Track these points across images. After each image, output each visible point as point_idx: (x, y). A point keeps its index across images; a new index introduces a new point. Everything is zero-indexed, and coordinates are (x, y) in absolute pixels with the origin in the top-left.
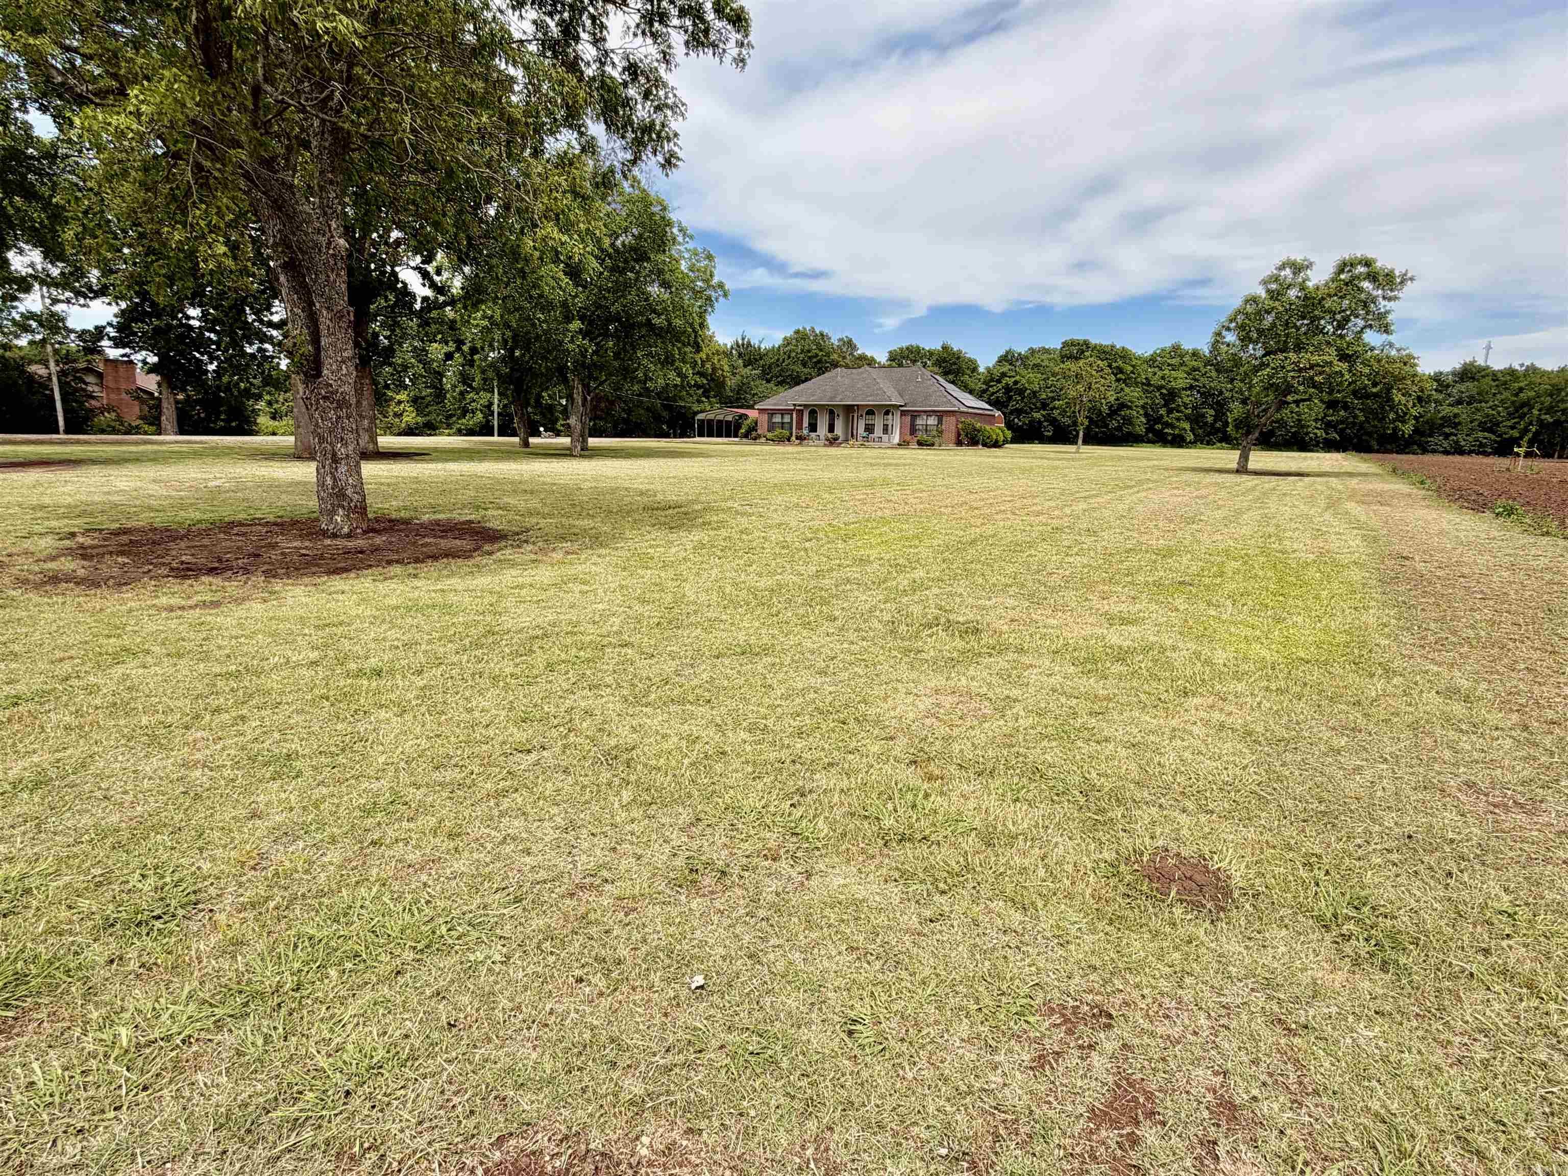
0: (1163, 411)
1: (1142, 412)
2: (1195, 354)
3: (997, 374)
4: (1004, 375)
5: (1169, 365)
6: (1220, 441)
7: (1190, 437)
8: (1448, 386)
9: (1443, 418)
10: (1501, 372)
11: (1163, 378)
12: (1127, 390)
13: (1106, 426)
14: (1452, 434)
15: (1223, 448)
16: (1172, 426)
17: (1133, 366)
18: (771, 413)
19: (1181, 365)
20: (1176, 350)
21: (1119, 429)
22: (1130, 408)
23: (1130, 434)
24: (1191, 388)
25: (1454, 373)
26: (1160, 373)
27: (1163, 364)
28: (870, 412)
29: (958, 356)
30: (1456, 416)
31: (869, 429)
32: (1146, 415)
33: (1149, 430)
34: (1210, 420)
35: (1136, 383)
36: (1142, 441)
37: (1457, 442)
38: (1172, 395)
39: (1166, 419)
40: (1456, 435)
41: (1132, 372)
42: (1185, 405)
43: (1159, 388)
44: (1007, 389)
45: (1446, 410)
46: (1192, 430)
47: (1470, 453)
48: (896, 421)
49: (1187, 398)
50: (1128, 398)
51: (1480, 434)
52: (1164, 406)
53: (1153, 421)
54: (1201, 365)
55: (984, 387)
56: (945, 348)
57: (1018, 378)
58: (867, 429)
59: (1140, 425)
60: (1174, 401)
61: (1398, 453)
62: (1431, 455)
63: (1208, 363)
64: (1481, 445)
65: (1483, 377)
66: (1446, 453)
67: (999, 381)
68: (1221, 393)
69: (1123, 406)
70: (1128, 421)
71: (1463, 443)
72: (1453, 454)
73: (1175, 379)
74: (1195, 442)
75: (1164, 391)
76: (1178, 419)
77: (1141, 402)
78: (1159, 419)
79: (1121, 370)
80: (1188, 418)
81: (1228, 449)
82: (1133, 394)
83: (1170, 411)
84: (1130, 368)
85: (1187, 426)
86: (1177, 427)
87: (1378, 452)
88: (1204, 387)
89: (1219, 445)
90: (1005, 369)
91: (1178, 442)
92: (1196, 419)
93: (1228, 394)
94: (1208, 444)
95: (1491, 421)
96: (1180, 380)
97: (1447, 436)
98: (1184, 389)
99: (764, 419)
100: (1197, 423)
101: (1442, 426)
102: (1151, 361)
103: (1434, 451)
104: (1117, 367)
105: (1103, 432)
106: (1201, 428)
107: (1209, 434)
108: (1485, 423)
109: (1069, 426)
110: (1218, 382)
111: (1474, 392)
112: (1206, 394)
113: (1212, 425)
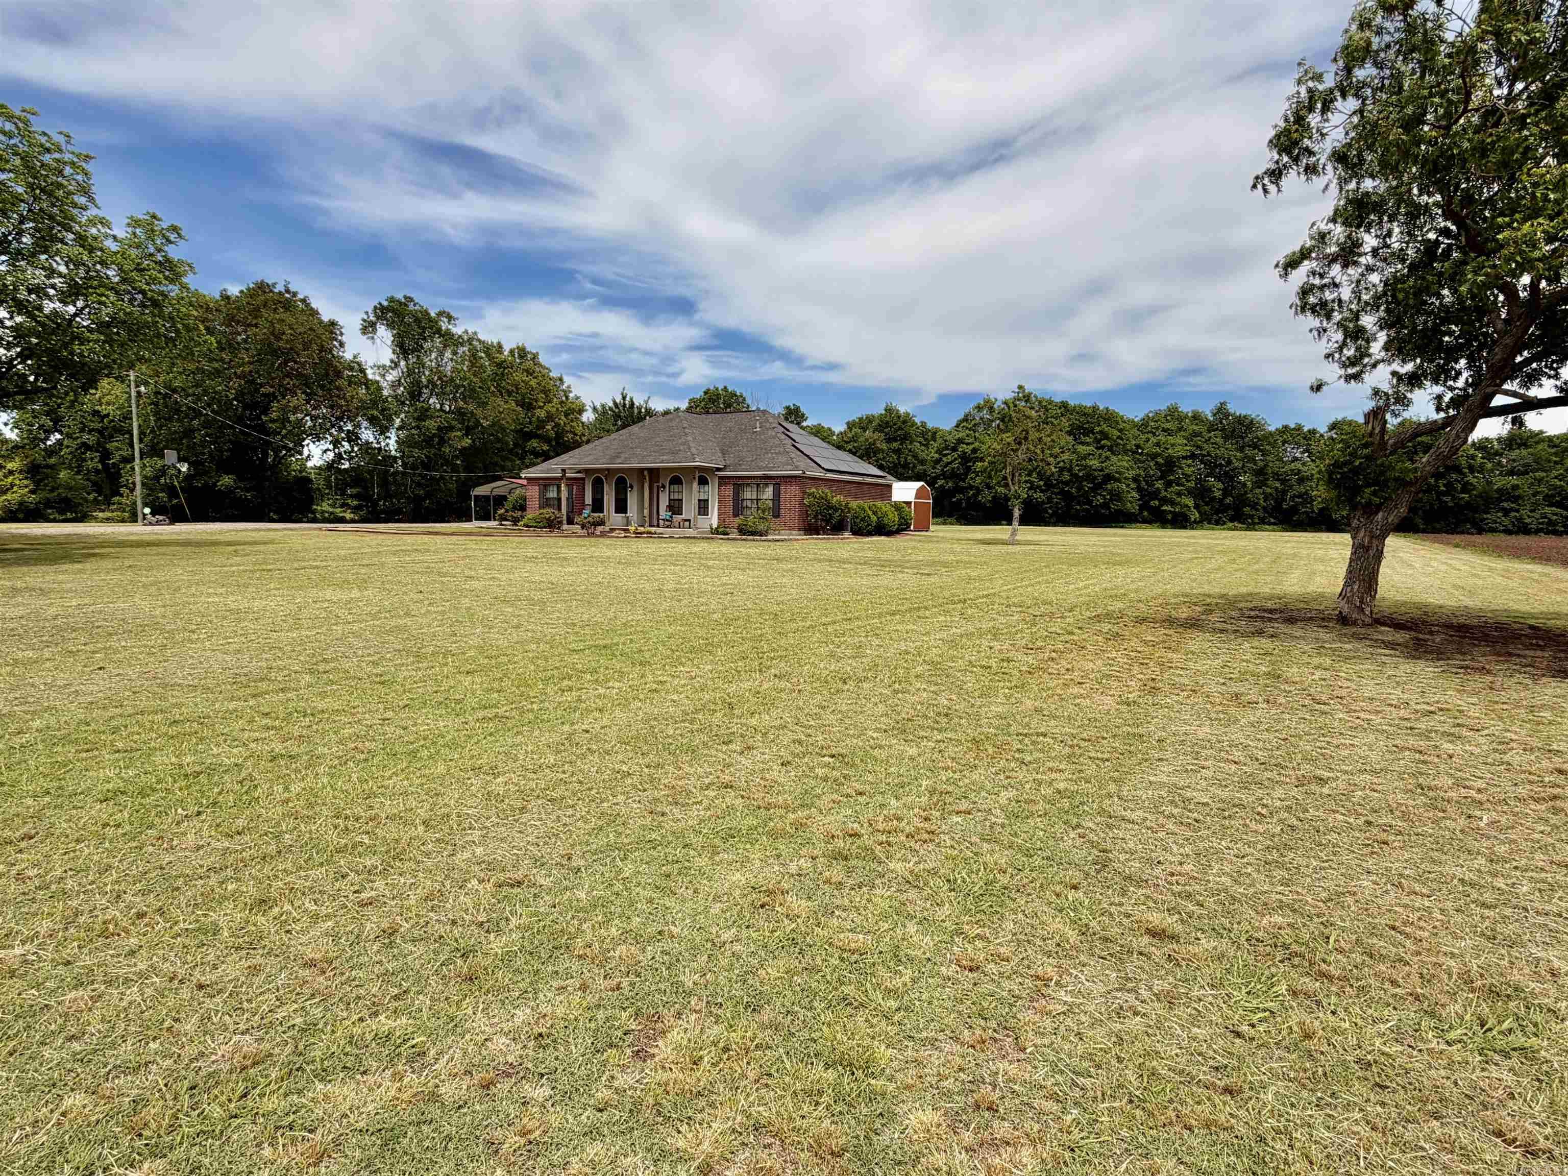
0: (1159, 485)
1: (1133, 486)
2: (1196, 417)
3: (951, 439)
4: (960, 441)
5: (1164, 430)
6: (1232, 520)
7: (1195, 515)
8: (1497, 453)
9: (1499, 490)
10: (1558, 437)
11: (1158, 444)
12: (1114, 459)
13: (1089, 502)
14: (1512, 510)
15: (1235, 529)
16: (1173, 503)
17: (1120, 431)
18: (545, 483)
19: (1180, 429)
20: (1173, 413)
21: (1105, 505)
22: (1120, 482)
23: (1119, 512)
24: (1193, 456)
25: (1499, 440)
26: (1154, 440)
27: (1157, 428)
28: (676, 481)
29: (906, 421)
30: (1515, 487)
31: (675, 507)
32: (1139, 489)
33: (1142, 508)
34: (1218, 494)
35: (1126, 452)
36: (1136, 521)
37: (1520, 520)
38: (1170, 465)
39: (1164, 494)
40: (1518, 511)
41: (1119, 437)
42: (1187, 477)
43: (1154, 456)
44: (965, 458)
45: (1500, 482)
46: (1197, 507)
47: (1537, 531)
48: (712, 493)
49: (1189, 468)
50: (1114, 468)
51: (1548, 510)
52: (1161, 478)
53: (1147, 495)
54: (1203, 429)
55: (937, 456)
56: (889, 410)
57: (977, 444)
58: (670, 508)
59: (1132, 499)
60: (1172, 472)
61: (1447, 532)
62: (1490, 535)
63: (1212, 428)
64: (1550, 523)
65: (1537, 443)
66: (1508, 532)
67: (954, 449)
68: (1229, 462)
69: (1108, 478)
70: (1117, 496)
71: (1528, 521)
72: (1517, 533)
73: (1173, 445)
74: (1201, 522)
75: (1160, 460)
76: (1179, 494)
77: (1132, 473)
78: (1155, 495)
79: (1105, 436)
80: (1190, 492)
81: (1241, 529)
82: (1120, 463)
83: (1169, 484)
84: (1116, 433)
85: (1190, 502)
86: (1179, 504)
87: (1424, 531)
88: (1209, 455)
89: (1231, 524)
90: (961, 435)
91: (1180, 521)
92: (1201, 493)
93: (1237, 464)
94: (1217, 523)
95: (1560, 494)
96: (1178, 446)
97: (1506, 512)
98: (1185, 458)
99: (533, 493)
100: (1202, 498)
101: (1499, 500)
102: (1143, 426)
103: (1493, 530)
104: (1101, 432)
105: (1087, 510)
106: (1207, 504)
107: (1217, 512)
108: (1553, 496)
109: (1043, 503)
110: (1227, 451)
111: (1530, 460)
112: (1212, 466)
113: (1221, 501)
